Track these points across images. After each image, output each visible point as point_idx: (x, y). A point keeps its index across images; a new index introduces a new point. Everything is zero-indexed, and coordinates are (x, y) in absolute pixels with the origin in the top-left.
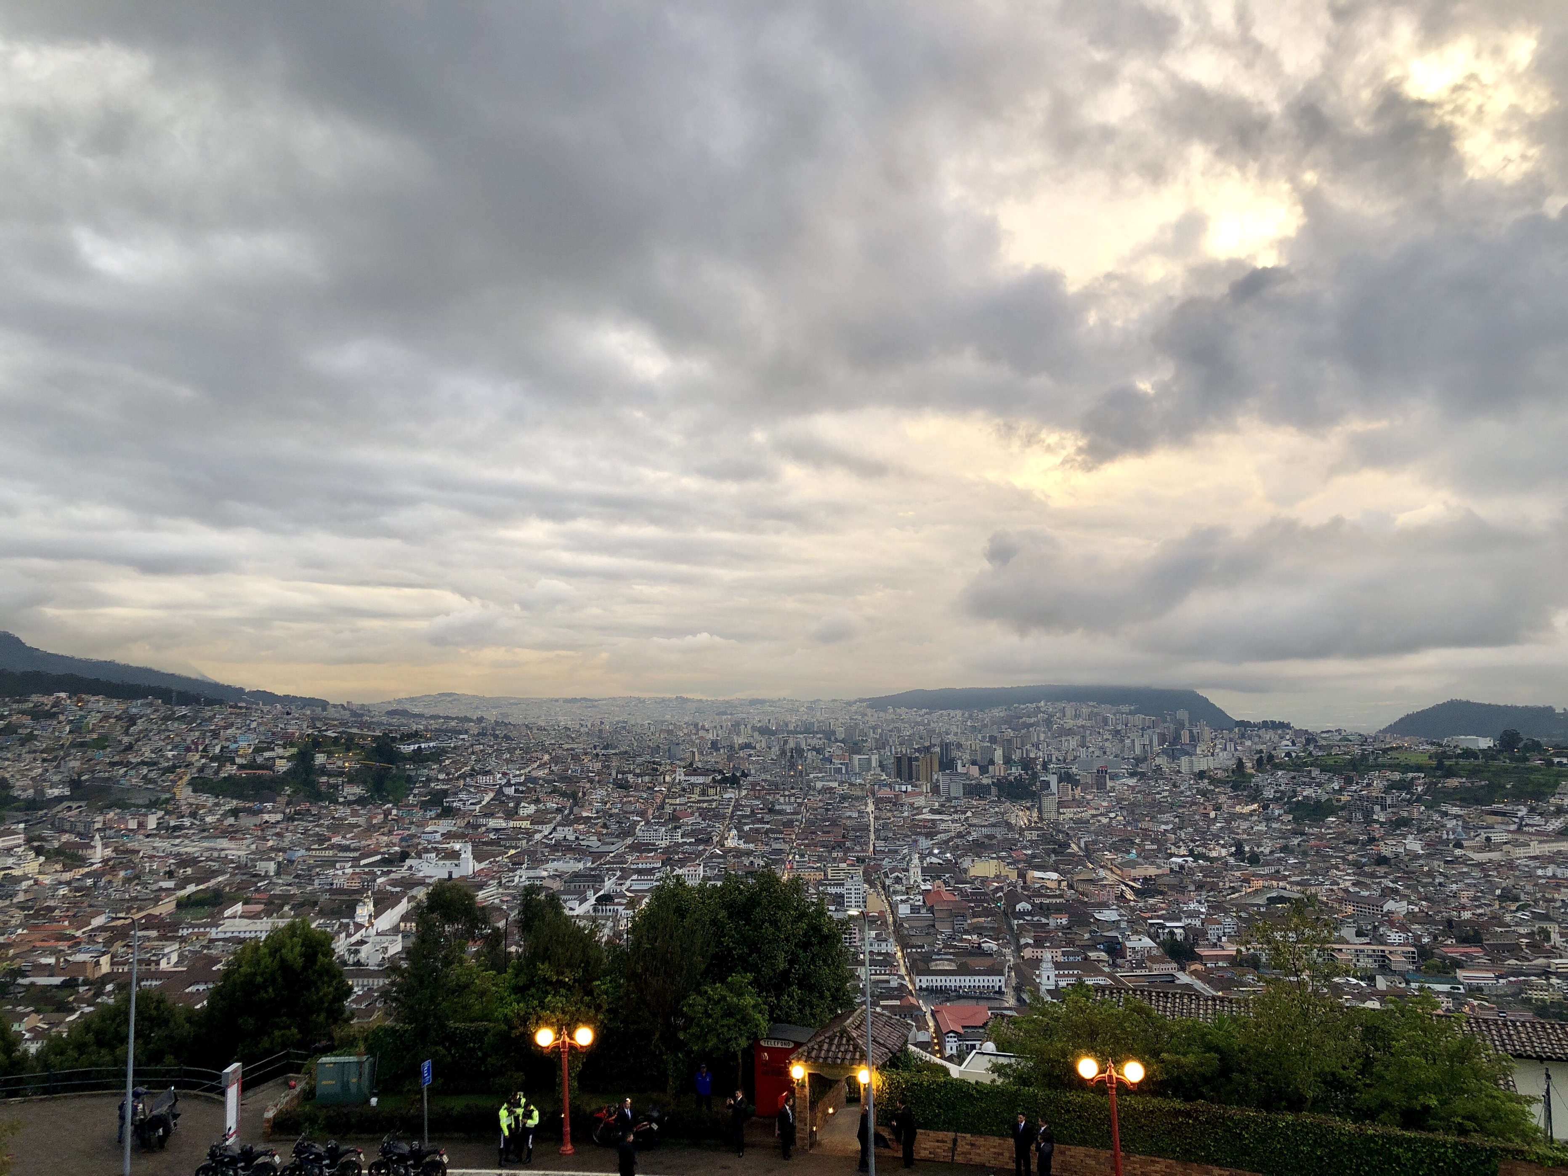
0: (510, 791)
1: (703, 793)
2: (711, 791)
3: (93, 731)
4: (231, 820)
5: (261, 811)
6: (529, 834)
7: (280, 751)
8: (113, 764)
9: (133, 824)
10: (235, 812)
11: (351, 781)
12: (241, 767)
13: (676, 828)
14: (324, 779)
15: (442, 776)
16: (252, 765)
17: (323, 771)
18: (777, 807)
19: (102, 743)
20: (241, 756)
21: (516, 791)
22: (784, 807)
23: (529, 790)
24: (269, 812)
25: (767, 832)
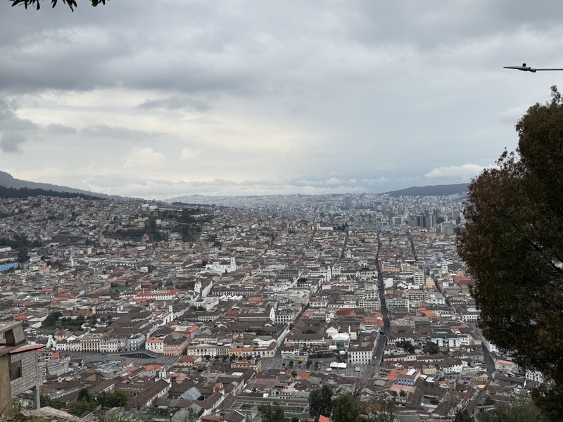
0: (244, 234)
1: (330, 234)
2: (334, 233)
3: (56, 212)
4: (123, 250)
5: (136, 246)
6: (256, 253)
7: (140, 219)
8: (68, 226)
9: (82, 252)
10: (125, 246)
11: (173, 232)
12: (124, 226)
13: (322, 250)
14: (161, 231)
15: (213, 229)
16: (129, 226)
17: (160, 227)
18: (366, 240)
19: (62, 217)
20: (124, 222)
21: (246, 234)
22: (369, 240)
23: (252, 234)
24: (140, 246)
25: (364, 251)
